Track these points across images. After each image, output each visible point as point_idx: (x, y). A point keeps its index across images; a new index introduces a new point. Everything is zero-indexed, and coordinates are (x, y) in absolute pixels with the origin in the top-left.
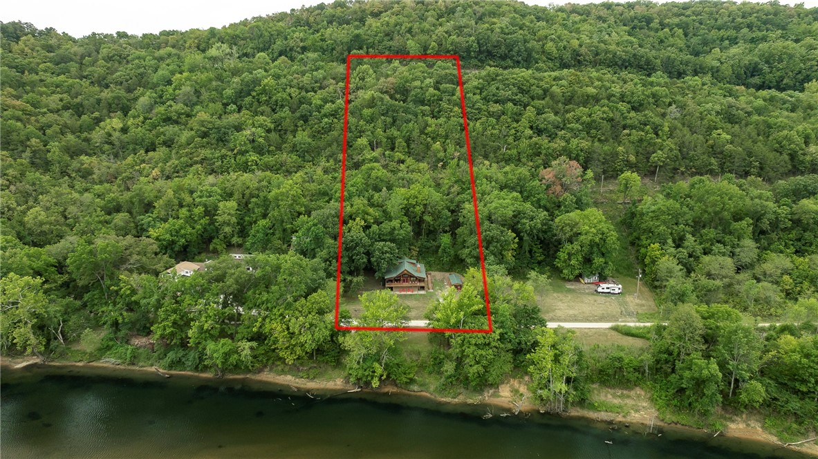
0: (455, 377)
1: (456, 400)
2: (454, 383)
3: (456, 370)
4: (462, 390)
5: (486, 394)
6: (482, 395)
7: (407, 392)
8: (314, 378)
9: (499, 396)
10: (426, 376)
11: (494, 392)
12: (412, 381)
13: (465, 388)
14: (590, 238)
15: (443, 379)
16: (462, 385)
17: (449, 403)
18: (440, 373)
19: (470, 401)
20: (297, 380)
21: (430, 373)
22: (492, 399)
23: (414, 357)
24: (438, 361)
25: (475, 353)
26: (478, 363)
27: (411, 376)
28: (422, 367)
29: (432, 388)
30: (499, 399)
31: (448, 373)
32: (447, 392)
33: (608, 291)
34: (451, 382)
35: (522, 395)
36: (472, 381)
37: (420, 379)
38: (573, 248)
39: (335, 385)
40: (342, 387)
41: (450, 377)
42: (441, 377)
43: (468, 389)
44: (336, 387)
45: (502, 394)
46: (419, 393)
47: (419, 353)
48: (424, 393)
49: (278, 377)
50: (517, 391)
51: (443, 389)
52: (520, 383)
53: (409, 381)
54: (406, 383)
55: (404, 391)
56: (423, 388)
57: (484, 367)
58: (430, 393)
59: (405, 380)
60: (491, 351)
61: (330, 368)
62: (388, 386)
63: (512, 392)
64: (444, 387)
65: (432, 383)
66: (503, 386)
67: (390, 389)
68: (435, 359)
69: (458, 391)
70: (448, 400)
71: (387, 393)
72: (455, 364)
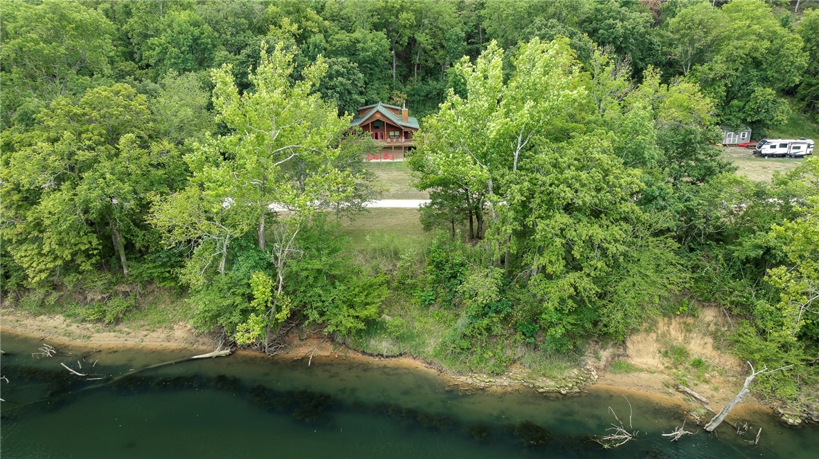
0: (497, 312)
1: (503, 382)
2: (497, 329)
3: (502, 291)
4: (520, 351)
5: (590, 362)
6: (578, 365)
7: (359, 357)
8: (118, 320)
9: (630, 369)
10: (415, 313)
11: (614, 356)
12: (372, 326)
13: (528, 344)
14: (750, 44)
15: (462, 321)
16: (518, 336)
17: (483, 389)
18: (453, 304)
19: (546, 384)
20: (74, 327)
21: (426, 304)
22: (608, 376)
23: (384, 266)
24: (448, 271)
25: (571, 234)
26: (573, 265)
27: (371, 311)
28: (403, 287)
29: (431, 345)
30: (632, 377)
31: (480, 299)
32: (475, 358)
33: (784, 151)
34: (488, 329)
35: (698, 364)
36: (552, 325)
37: (398, 321)
38: (710, 69)
39: (168, 339)
40: (183, 345)
41: (484, 312)
42: (457, 316)
43: (536, 347)
44: (166, 344)
45: (636, 361)
46: (392, 362)
47: (396, 255)
48: (406, 361)
49: (29, 321)
50: (681, 353)
51: (464, 348)
52: (688, 329)
53: (361, 326)
54: (359, 332)
55: (351, 354)
56: (405, 347)
57: (596, 280)
58: (424, 360)
59: (349, 323)
60: (615, 230)
61: (166, 296)
62: (309, 342)
63: (666, 354)
64: (465, 344)
65: (430, 332)
66: (635, 338)
67: (310, 349)
68: (439, 266)
69: (509, 353)
70: (479, 380)
71: (303, 360)
72: (499, 272)
